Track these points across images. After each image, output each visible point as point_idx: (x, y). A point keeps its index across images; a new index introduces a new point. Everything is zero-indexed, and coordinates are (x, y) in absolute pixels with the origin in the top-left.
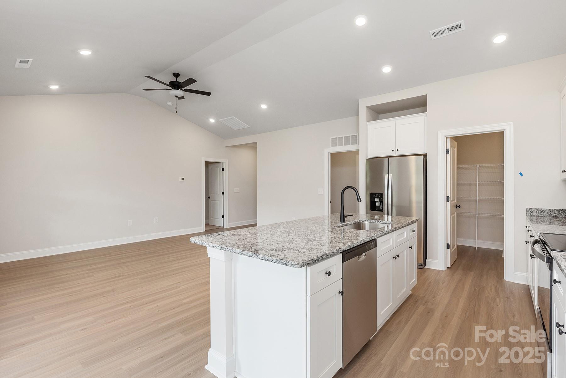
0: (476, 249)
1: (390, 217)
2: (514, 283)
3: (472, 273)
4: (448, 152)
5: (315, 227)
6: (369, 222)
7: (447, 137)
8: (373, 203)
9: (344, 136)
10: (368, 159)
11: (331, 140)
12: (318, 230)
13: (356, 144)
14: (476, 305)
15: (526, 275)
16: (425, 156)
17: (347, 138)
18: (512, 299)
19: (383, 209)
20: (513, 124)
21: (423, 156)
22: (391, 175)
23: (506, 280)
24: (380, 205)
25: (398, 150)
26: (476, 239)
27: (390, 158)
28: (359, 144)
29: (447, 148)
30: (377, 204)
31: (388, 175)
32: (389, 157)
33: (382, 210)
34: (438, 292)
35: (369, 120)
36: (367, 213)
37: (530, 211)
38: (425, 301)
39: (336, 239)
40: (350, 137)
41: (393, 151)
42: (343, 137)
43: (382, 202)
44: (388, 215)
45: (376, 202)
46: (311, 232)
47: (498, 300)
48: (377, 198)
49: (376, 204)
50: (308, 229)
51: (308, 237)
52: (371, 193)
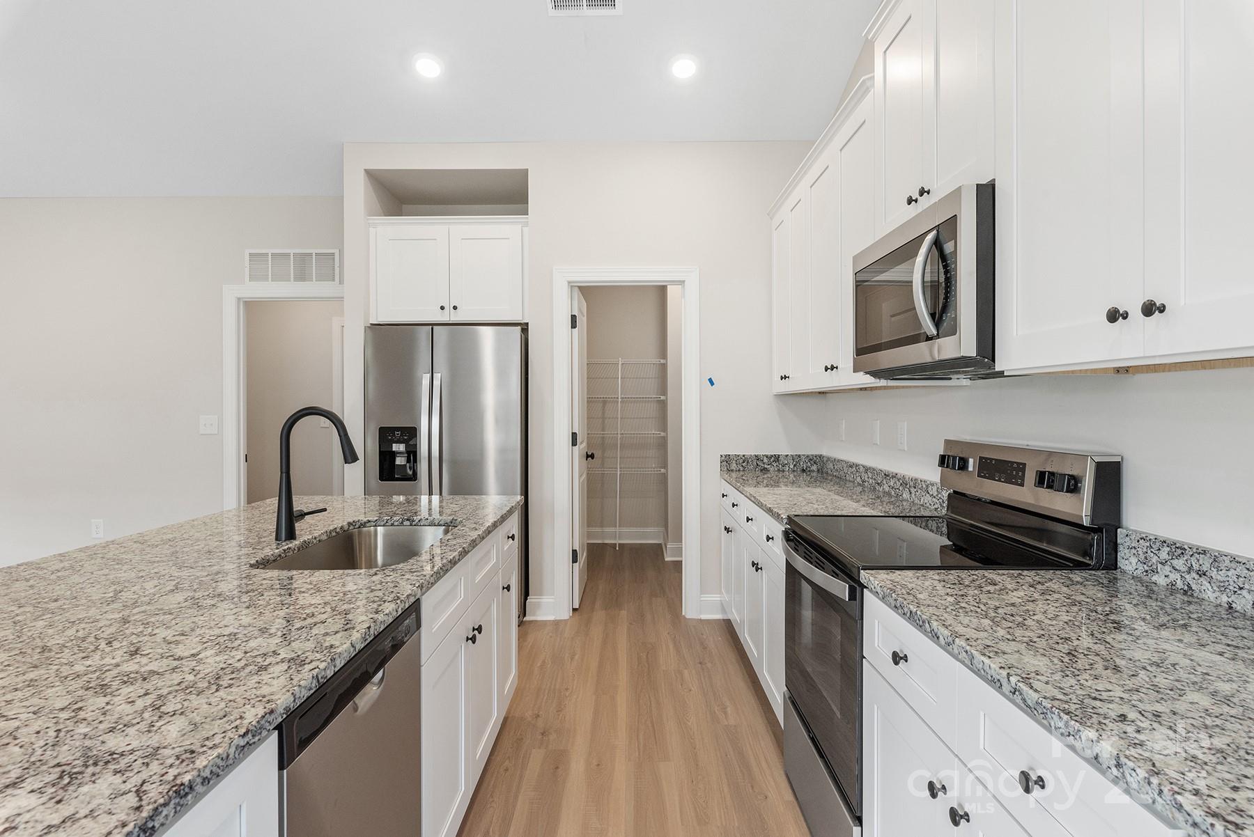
0: (617, 549)
1: (435, 498)
2: (701, 620)
3: (624, 613)
4: (574, 322)
5: (155, 582)
6: (382, 523)
7: (572, 284)
8: (386, 458)
9: (292, 251)
10: (369, 325)
11: (247, 258)
12: (170, 597)
13: (334, 280)
14: (651, 704)
15: (719, 599)
16: (525, 328)
17: (303, 259)
18: (709, 665)
19: (415, 474)
20: (698, 269)
21: (519, 327)
22: (437, 376)
23: (687, 617)
24: (408, 461)
25: (455, 308)
26: (616, 527)
27: (434, 327)
28: (341, 282)
29: (573, 314)
30: (400, 461)
31: (429, 375)
32: (433, 325)
33: (414, 477)
34: (567, 689)
35: (371, 213)
36: (367, 492)
37: (726, 461)
38: (542, 731)
39: (253, 644)
40: (314, 256)
41: (442, 308)
42: (288, 255)
43: (412, 454)
44: (431, 493)
45: (393, 455)
46: (125, 621)
47: (686, 672)
48: (399, 442)
49: (395, 461)
50: (115, 599)
51: (95, 660)
52: (381, 429)
